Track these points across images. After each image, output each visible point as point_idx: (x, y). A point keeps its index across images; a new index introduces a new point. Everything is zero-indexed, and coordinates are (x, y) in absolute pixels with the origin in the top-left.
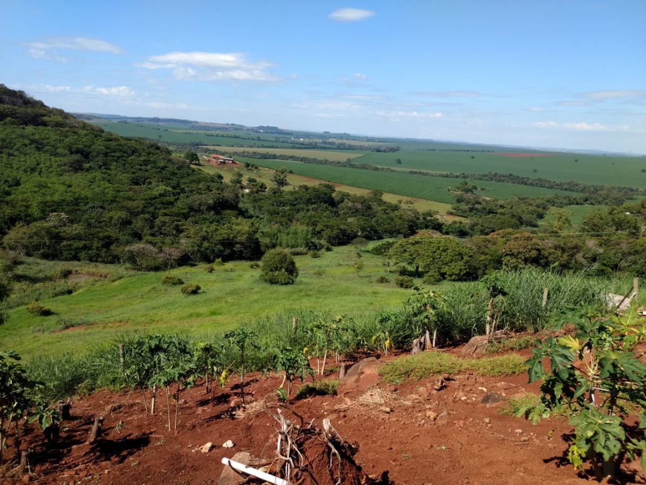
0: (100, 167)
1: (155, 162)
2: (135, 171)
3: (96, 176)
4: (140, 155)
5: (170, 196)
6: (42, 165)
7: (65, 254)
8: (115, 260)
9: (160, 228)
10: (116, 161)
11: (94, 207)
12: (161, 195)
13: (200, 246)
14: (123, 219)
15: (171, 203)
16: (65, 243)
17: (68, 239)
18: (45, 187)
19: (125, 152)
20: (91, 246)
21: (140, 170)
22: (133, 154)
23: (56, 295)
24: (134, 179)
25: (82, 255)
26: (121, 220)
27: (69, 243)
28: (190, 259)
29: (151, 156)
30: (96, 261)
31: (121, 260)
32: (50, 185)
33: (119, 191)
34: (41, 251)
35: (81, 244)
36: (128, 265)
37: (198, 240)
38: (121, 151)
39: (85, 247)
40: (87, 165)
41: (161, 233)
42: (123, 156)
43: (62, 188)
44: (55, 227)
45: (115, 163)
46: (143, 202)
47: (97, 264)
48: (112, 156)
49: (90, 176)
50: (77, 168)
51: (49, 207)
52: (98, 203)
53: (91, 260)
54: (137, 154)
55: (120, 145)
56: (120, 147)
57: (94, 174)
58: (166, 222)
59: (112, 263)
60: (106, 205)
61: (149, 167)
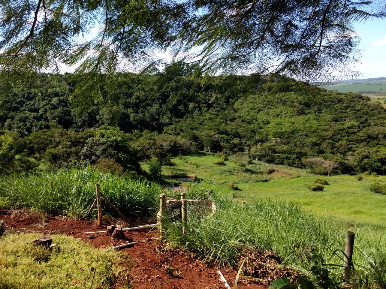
0: (315, 112)
1: (354, 107)
2: (337, 113)
3: (310, 117)
4: (344, 103)
5: (355, 128)
6: (283, 113)
7: (277, 161)
8: (303, 166)
9: (338, 149)
10: (326, 108)
11: (302, 135)
12: (348, 128)
13: (360, 162)
14: (313, 142)
15: (354, 133)
16: (277, 154)
17: (279, 153)
18: (280, 124)
19: (333, 102)
20: (290, 157)
21: (342, 112)
22: (339, 103)
23: (257, 181)
24: (335, 118)
25: (285, 162)
26: (312, 143)
27: (279, 155)
28: (354, 170)
29: (352, 103)
30: (293, 166)
31: (307, 167)
32: (282, 123)
33: (320, 126)
34: (266, 158)
35: (285, 156)
36: (309, 170)
37: (359, 158)
38: (331, 101)
39: (287, 158)
40: (307, 111)
41: (339, 152)
42: (331, 105)
43: (289, 124)
44: (274, 146)
45: (325, 109)
46: (333, 132)
47: (292, 167)
48: (324, 105)
49: (307, 117)
50: (301, 113)
51: (277, 135)
52: (304, 133)
53: (289, 165)
54: (342, 102)
55: (331, 98)
56: (331, 99)
57: (310, 116)
58: (342, 145)
59: (301, 168)
60: (309, 135)
61: (348, 110)
